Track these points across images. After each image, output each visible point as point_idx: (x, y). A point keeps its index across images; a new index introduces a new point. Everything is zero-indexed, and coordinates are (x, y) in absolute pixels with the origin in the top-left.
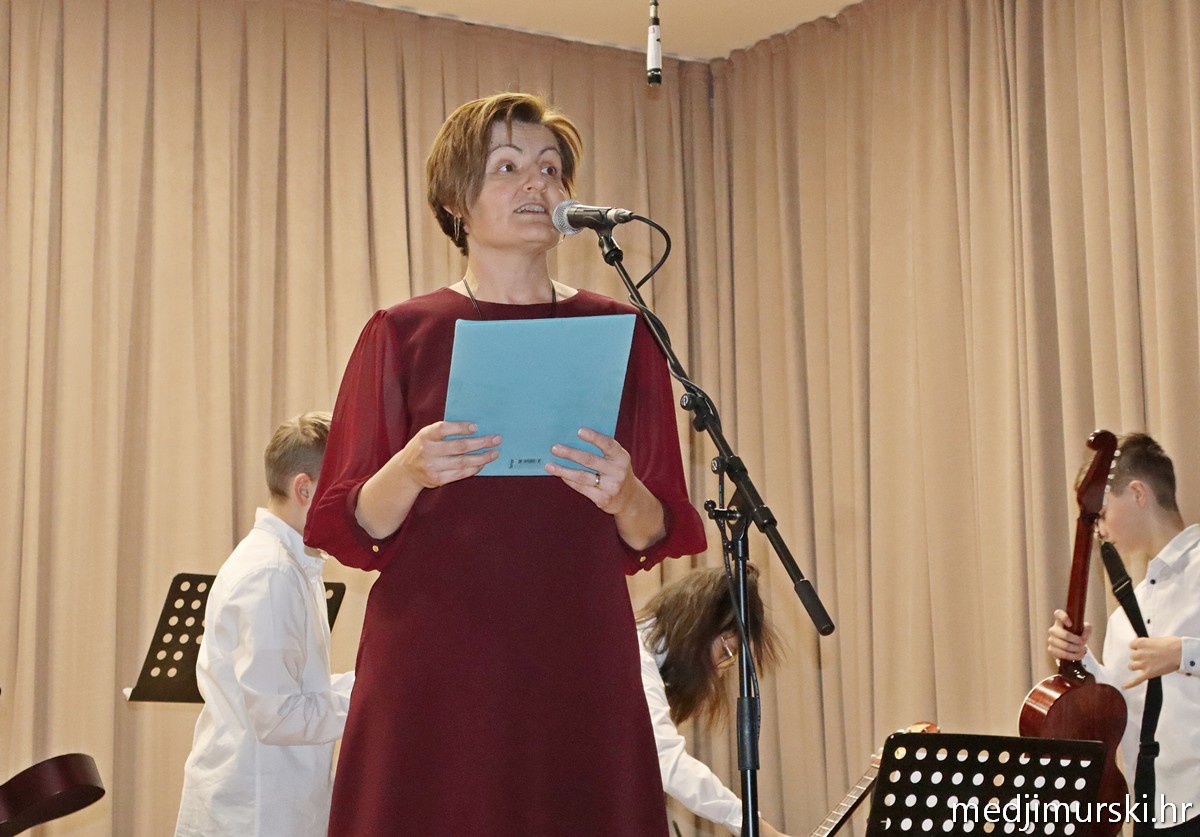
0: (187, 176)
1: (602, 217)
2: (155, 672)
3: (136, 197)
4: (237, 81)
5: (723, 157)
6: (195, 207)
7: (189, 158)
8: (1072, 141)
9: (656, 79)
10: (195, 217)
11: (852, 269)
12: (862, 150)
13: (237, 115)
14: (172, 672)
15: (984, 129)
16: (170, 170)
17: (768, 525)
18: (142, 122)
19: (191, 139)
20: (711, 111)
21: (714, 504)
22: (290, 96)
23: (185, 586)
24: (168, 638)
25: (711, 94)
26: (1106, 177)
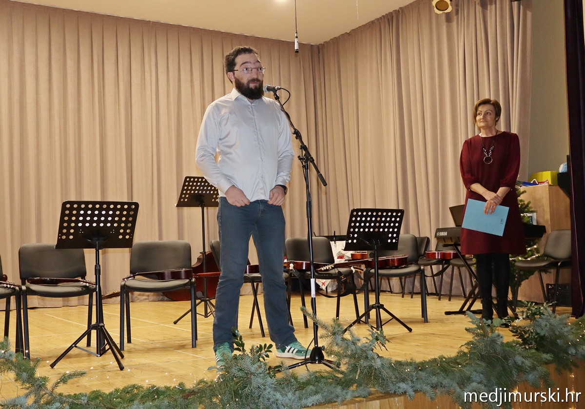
0: (189, 78)
1: (274, 88)
2: (182, 200)
3: (177, 84)
4: (200, 54)
5: (323, 70)
6: (191, 86)
7: (189, 74)
8: (407, 63)
9: (297, 52)
10: (191, 89)
11: (354, 96)
12: (356, 66)
13: (201, 62)
14: (186, 200)
15: (386, 60)
16: (185, 77)
17: (312, 161)
18: (177, 65)
19: (189, 68)
20: (319, 57)
21: (300, 156)
22: (214, 57)
23: (188, 179)
24: (184, 192)
25: (319, 53)
26: (415, 72)
